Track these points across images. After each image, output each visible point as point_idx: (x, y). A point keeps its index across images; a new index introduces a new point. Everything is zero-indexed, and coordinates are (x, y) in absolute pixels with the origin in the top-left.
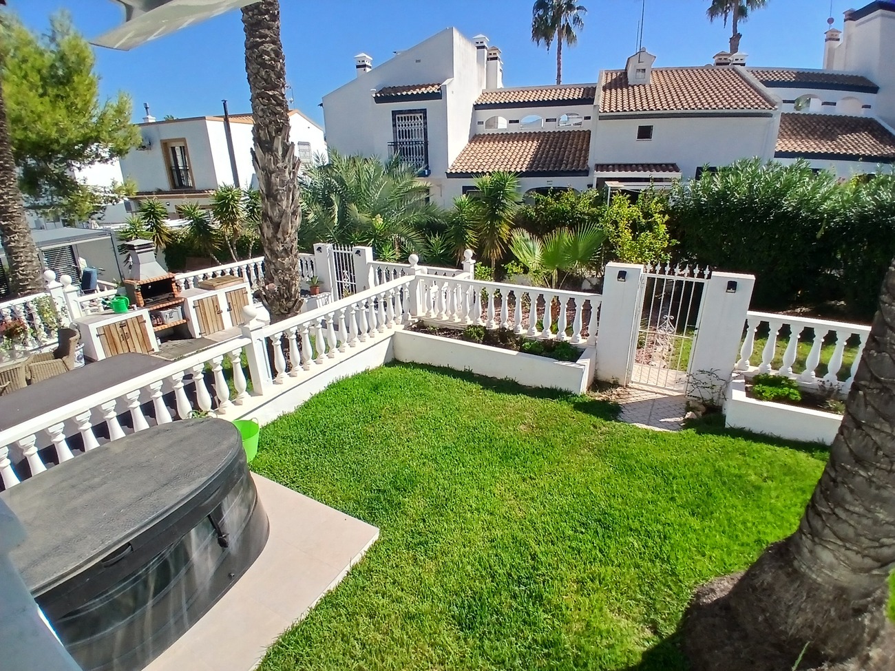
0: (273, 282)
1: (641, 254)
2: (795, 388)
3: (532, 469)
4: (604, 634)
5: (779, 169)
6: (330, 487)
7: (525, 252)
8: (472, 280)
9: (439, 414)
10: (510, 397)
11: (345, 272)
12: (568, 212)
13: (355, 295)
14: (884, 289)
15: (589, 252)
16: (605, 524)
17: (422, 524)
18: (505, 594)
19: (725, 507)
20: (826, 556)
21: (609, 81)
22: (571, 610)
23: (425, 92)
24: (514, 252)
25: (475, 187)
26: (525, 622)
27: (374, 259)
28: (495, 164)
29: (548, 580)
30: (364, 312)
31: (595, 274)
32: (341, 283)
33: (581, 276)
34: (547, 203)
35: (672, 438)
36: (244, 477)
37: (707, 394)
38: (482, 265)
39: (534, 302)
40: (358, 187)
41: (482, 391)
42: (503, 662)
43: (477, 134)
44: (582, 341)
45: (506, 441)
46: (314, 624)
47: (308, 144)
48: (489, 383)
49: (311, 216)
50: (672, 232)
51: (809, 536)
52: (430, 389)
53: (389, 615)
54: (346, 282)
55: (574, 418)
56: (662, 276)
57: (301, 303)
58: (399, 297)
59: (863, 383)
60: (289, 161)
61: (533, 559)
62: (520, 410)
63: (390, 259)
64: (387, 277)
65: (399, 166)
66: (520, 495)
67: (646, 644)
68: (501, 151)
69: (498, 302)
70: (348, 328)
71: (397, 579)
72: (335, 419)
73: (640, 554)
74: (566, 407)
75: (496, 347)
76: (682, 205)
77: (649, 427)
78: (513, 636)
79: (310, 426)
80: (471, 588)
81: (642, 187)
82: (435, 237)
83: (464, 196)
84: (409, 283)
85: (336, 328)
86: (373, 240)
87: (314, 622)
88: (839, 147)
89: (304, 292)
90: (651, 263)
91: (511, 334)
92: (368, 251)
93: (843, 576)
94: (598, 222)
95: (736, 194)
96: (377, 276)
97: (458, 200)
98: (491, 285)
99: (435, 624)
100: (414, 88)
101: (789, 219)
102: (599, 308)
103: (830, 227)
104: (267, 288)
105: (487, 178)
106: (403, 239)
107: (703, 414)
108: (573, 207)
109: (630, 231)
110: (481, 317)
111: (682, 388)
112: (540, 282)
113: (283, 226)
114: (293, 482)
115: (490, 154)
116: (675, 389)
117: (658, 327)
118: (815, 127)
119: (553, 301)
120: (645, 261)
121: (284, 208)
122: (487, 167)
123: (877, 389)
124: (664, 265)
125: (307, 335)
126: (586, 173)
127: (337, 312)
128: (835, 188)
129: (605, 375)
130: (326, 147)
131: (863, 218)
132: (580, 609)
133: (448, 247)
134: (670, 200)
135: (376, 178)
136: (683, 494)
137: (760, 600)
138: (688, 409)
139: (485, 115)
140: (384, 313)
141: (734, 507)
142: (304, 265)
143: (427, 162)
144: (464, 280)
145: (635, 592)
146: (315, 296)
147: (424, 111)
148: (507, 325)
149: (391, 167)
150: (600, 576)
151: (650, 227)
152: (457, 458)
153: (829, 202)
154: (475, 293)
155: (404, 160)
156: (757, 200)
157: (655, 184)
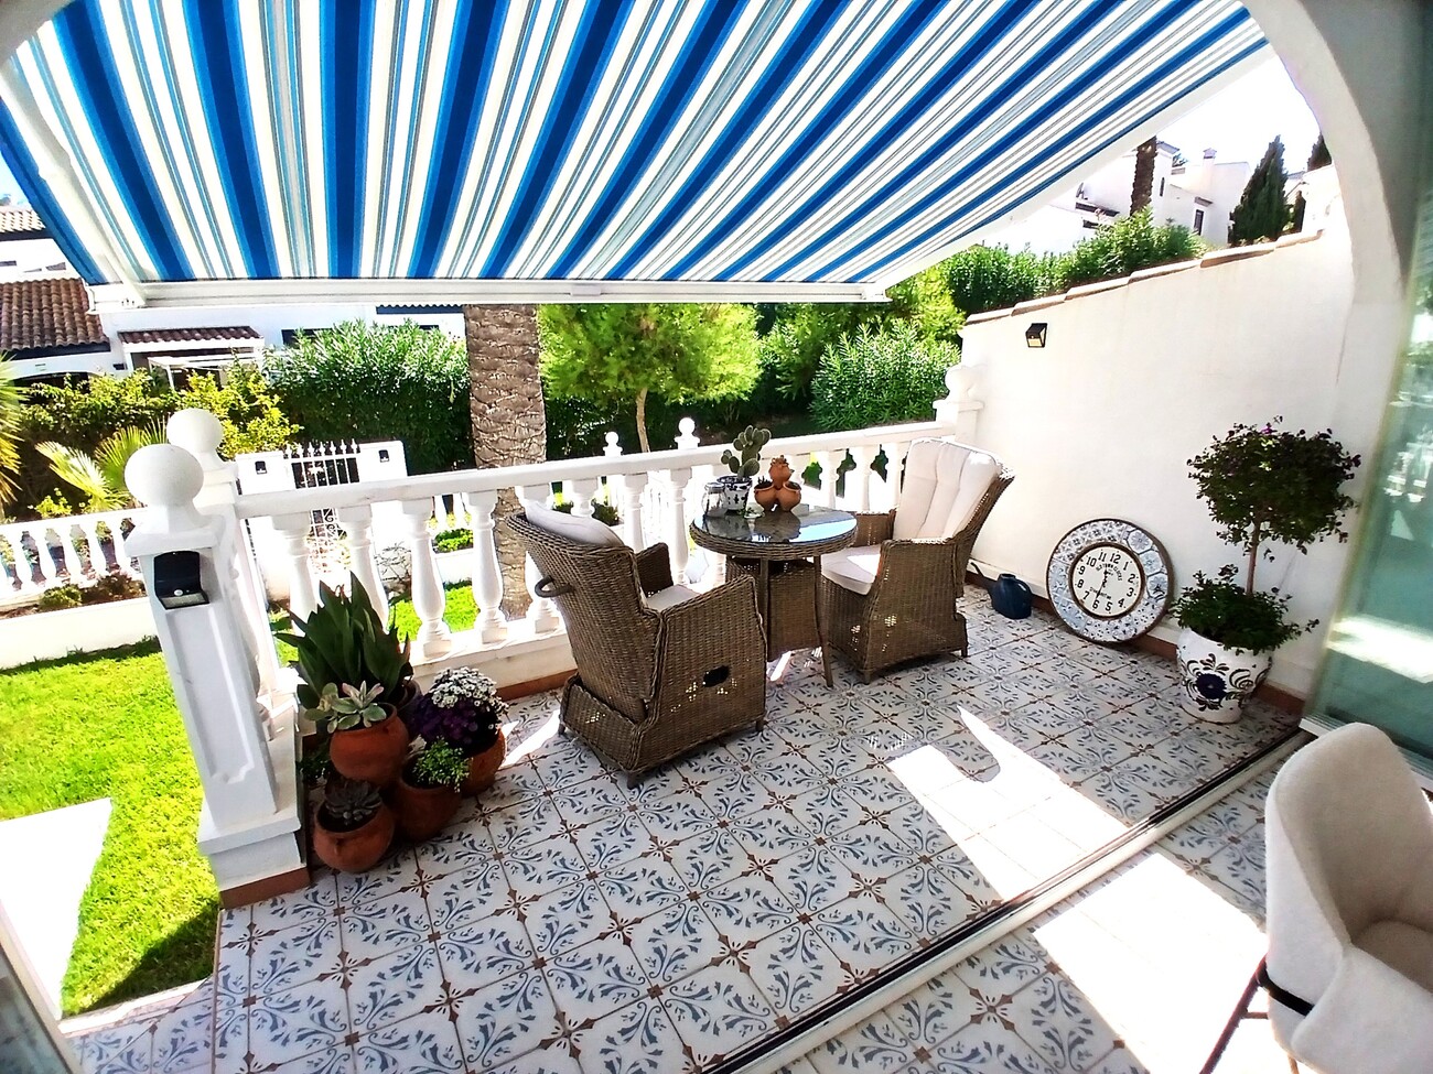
5: (387, 329)
7: (76, 474)
12: (113, 409)
34: (69, 399)
37: (400, 571)
41: (119, 663)
48: (121, 653)
50: (290, 416)
56: (307, 459)
76: (288, 381)
95: (350, 364)
101: (415, 386)
103: (460, 389)
108: (118, 401)
109: (231, 421)
117: (324, 518)
126: (105, 346)
128: (452, 348)
134: (268, 377)
138: (389, 591)
151: (257, 412)
153: (450, 363)
156: (375, 368)
157: (239, 356)
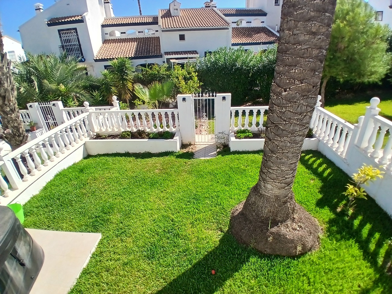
0: (8, 128)
1: (190, 90)
2: (250, 132)
3: (165, 187)
4: (205, 239)
5: (233, 51)
6: (70, 223)
7: (142, 94)
8: (119, 110)
9: (118, 175)
10: (149, 159)
11: (49, 116)
12: (157, 75)
13: (57, 127)
14: (271, 91)
15: (169, 91)
16: (197, 199)
17: (121, 224)
18: (164, 239)
19: (235, 180)
20: (269, 186)
21: (163, 14)
22: (191, 235)
23: (74, 19)
24: (137, 95)
25: (110, 65)
26: (174, 246)
27: (64, 107)
28: (118, 54)
29: (180, 227)
30: (65, 135)
31: (174, 101)
32: (48, 122)
33: (168, 102)
34: (147, 71)
35: (214, 160)
36: (22, 231)
37: (223, 141)
38: (122, 103)
39: (150, 116)
40: (46, 70)
41: (136, 160)
42: (170, 265)
43: (106, 39)
44: (174, 130)
45: (151, 178)
46: (81, 285)
47: (13, 52)
48: (138, 156)
49: (22, 90)
50: (200, 80)
51: (262, 181)
52: (111, 164)
53: (116, 267)
54: (51, 121)
55: (177, 162)
56: (199, 98)
57: (27, 137)
58: (83, 124)
59: (269, 125)
60: (5, 62)
61: (172, 221)
62: (154, 164)
63: (73, 106)
64: (73, 115)
65: (67, 58)
66: (162, 198)
67: (219, 237)
68: (120, 47)
69: (134, 119)
70: (58, 145)
71: (115, 251)
72: (63, 191)
73: (211, 205)
74: (173, 158)
75: (138, 139)
76: (202, 68)
77: (205, 158)
78: (171, 254)
79: (50, 198)
80: (149, 242)
81: (185, 61)
82: (95, 92)
83: (106, 70)
84: (87, 116)
85: (51, 146)
86: (61, 97)
87: (81, 284)
88: (254, 40)
89: (27, 131)
90: (194, 93)
91: (143, 132)
92: (60, 104)
93: (276, 192)
94: (170, 78)
95: (220, 62)
96: (68, 115)
97: (103, 73)
98: (129, 111)
99: (138, 262)
100: (68, 17)
101: (239, 70)
102: (178, 115)
103: (253, 72)
104: (5, 132)
105: (115, 61)
106: (78, 95)
107: (223, 149)
108: (158, 72)
109: (184, 81)
110: (128, 127)
111: (214, 141)
112: (151, 107)
113: (8, 97)
114: (49, 227)
115: (114, 49)
116: (212, 141)
117: (201, 119)
118: (245, 33)
119: (159, 114)
120: (192, 93)
121: (6, 87)
122: (114, 55)
123: (273, 126)
124: (199, 94)
125: (35, 153)
126: (161, 56)
127: (50, 138)
128: (254, 56)
129: (186, 142)
130: (24, 52)
131: (264, 66)
132: (194, 233)
133: (104, 96)
134: (197, 66)
135: (56, 65)
136: (221, 179)
137: (252, 208)
138: (218, 148)
139: (108, 30)
140: (77, 134)
141: (238, 179)
142: (24, 117)
143: (82, 54)
144: (115, 111)
145: (212, 220)
146: (34, 132)
147: (75, 29)
148: (140, 128)
149: (63, 59)
150: (198, 219)
151: (191, 78)
152: (131, 192)
153: (252, 62)
154: (122, 116)
155: (69, 54)
156: (227, 64)
157: (190, 60)
